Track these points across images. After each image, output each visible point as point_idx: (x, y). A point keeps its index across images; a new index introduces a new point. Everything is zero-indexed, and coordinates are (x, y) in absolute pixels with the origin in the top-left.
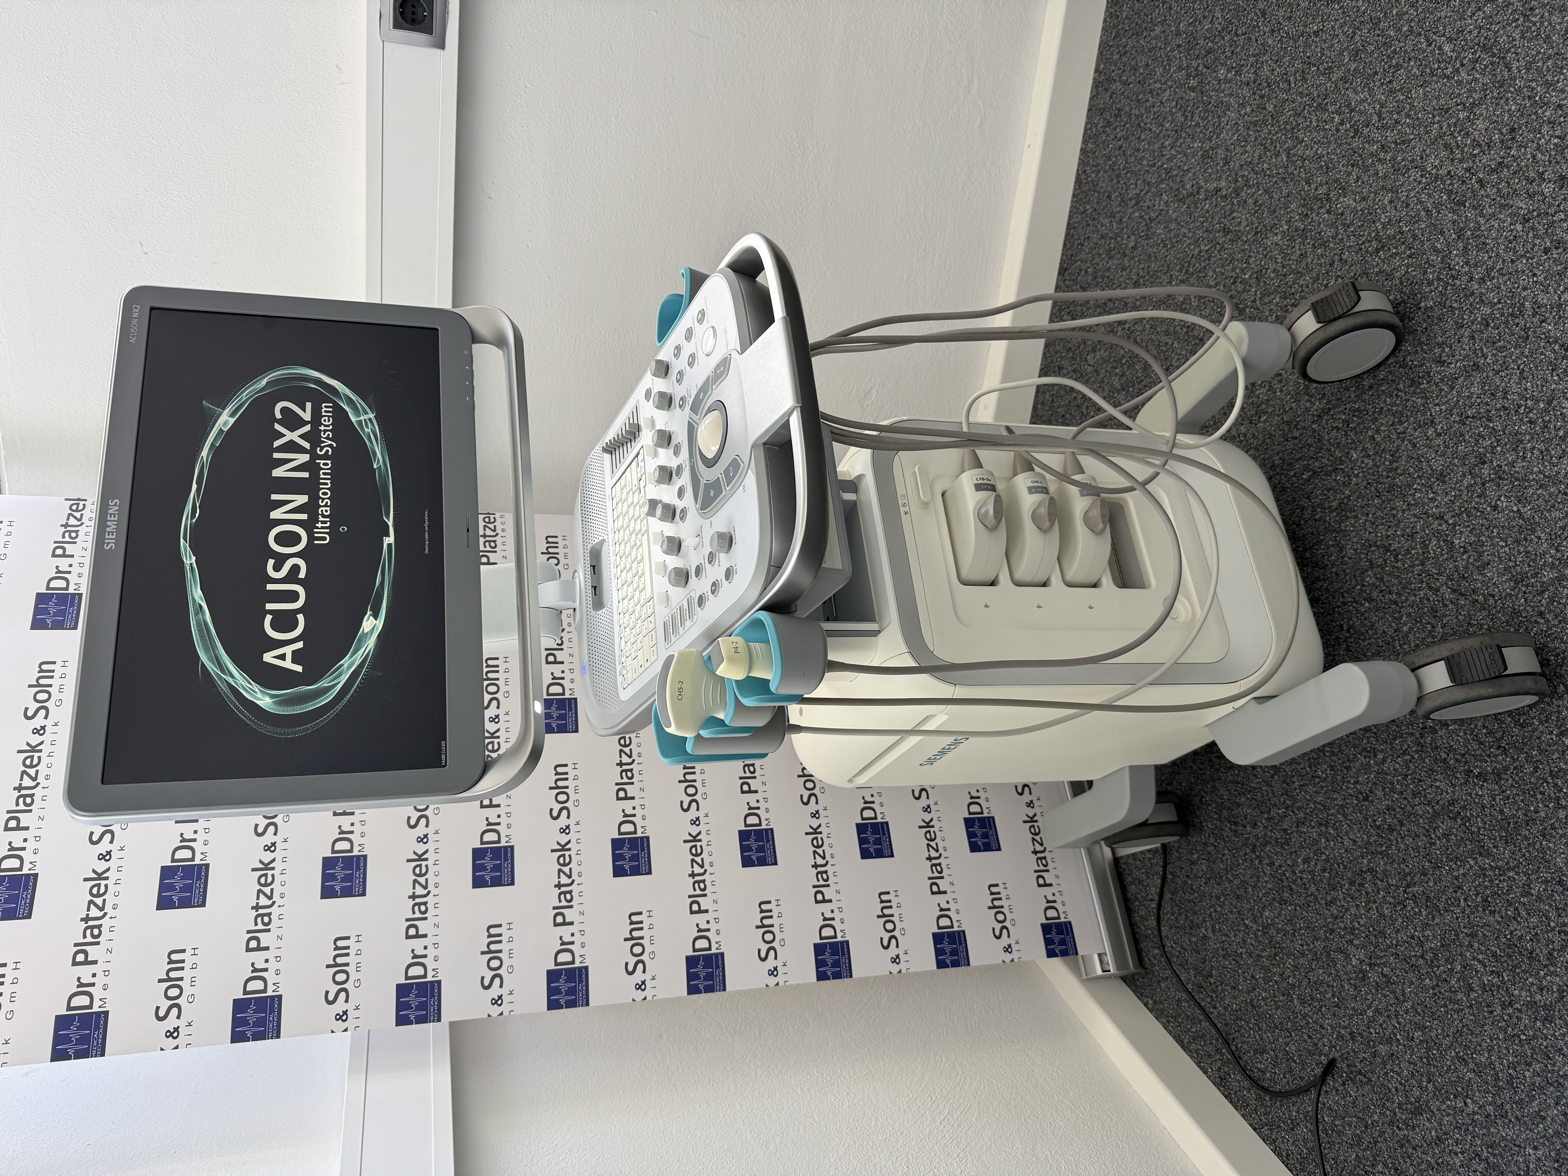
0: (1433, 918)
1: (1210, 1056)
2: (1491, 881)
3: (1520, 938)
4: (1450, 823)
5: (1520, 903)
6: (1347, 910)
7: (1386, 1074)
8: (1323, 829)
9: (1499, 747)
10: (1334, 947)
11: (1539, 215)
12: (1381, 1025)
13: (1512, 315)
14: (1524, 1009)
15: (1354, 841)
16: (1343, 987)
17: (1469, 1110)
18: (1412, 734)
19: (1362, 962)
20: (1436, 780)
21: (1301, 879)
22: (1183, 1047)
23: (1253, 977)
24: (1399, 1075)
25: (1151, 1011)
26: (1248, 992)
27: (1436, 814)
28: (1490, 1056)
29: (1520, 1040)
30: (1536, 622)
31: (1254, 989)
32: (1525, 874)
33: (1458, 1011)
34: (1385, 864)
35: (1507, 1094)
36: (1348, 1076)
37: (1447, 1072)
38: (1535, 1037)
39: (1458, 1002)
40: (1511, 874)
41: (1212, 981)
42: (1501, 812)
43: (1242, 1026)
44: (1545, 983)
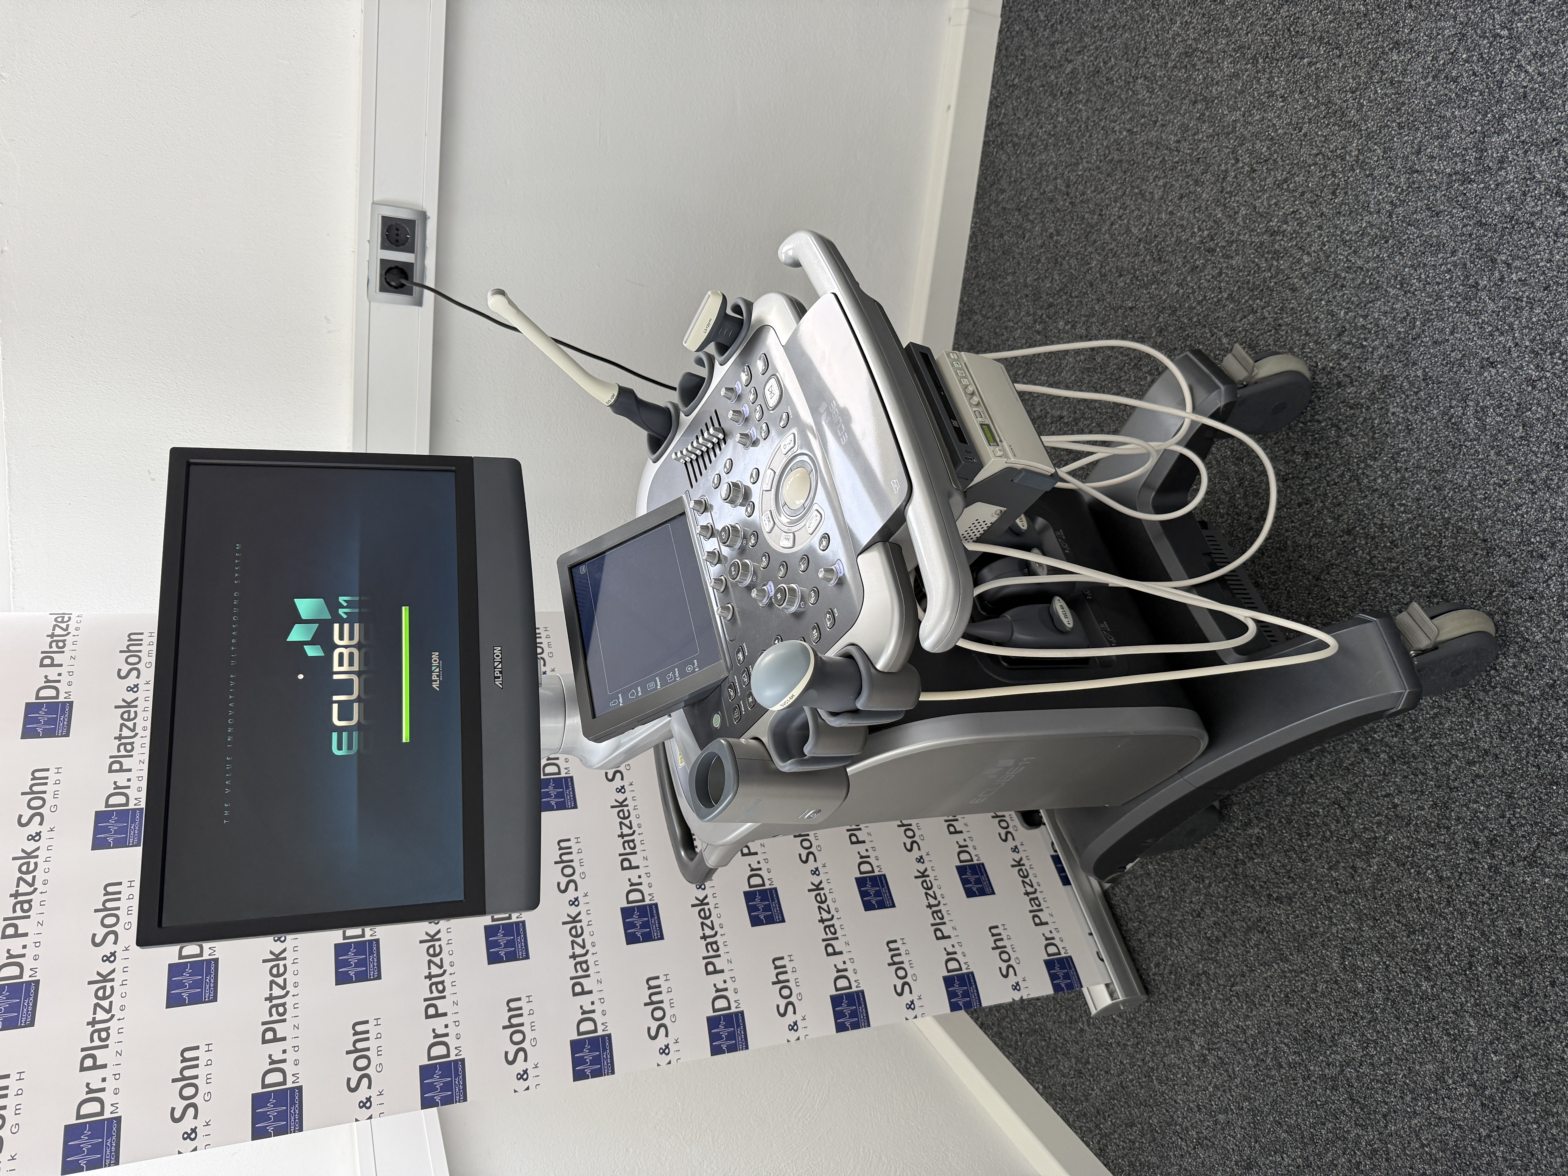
0: (1251, 1012)
1: (1091, 1131)
2: (1290, 981)
3: (1312, 1025)
4: (1258, 935)
5: (1310, 998)
6: (1189, 1005)
7: (1225, 1137)
8: (1168, 939)
9: (1289, 877)
10: (1181, 1036)
11: (1293, 478)
12: (1219, 1099)
13: (1279, 549)
14: (1318, 1081)
15: (1192, 950)
16: (1190, 1068)
17: (1285, 1163)
18: (1229, 865)
19: (1202, 1047)
20: (1247, 902)
21: (1154, 980)
22: (1069, 1125)
23: (1121, 1062)
24: (1234, 1138)
25: (1041, 1095)
26: (1119, 1076)
27: (1249, 929)
28: (1297, 1119)
29: (1317, 1105)
30: (1309, 783)
31: (1123, 1073)
32: (1313, 975)
33: (1274, 1084)
34: (1215, 968)
35: (1310, 1148)
36: (1197, 1141)
37: (1268, 1133)
38: (1326, 1102)
39: (1272, 1077)
40: (1303, 976)
41: (1090, 1067)
42: (1294, 927)
43: (1114, 1105)
44: (1331, 1060)
